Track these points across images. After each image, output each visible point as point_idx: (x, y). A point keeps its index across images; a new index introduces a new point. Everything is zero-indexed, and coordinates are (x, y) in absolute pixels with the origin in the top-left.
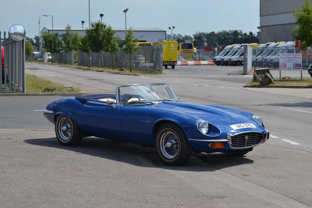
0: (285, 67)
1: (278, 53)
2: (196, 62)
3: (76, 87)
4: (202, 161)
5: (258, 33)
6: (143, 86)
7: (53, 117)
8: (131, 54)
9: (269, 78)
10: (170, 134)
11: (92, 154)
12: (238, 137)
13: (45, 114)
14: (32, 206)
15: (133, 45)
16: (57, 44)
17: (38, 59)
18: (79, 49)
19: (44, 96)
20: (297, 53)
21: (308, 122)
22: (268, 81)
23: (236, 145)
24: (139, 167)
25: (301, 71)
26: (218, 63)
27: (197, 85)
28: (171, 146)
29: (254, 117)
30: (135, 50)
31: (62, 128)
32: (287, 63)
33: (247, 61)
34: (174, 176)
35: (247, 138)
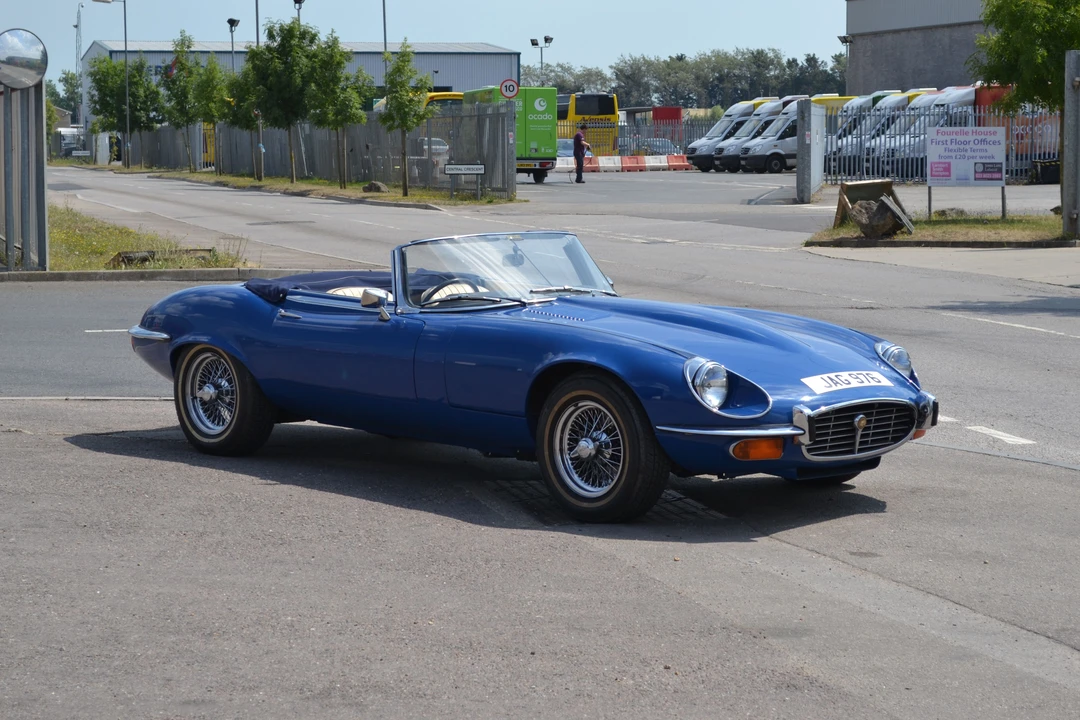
0: (947, 173)
1: (912, 129)
2: (626, 158)
3: (227, 247)
4: (701, 506)
5: (837, 58)
6: (489, 240)
7: (169, 354)
8: (404, 133)
9: (894, 214)
10: (589, 409)
11: (310, 484)
12: (829, 420)
13: (138, 342)
14: (127, 673)
15: (411, 101)
16: (141, 100)
17: (74, 153)
18: (220, 119)
19: (115, 283)
20: (979, 125)
21: (1052, 365)
22: (889, 222)
23: (825, 448)
24: (483, 528)
25: (1003, 188)
26: (705, 163)
27: (639, 241)
28: (593, 452)
29: (879, 348)
30: (421, 118)
31: (199, 394)
32: (954, 162)
33: (810, 156)
34: (614, 558)
35: (863, 423)
